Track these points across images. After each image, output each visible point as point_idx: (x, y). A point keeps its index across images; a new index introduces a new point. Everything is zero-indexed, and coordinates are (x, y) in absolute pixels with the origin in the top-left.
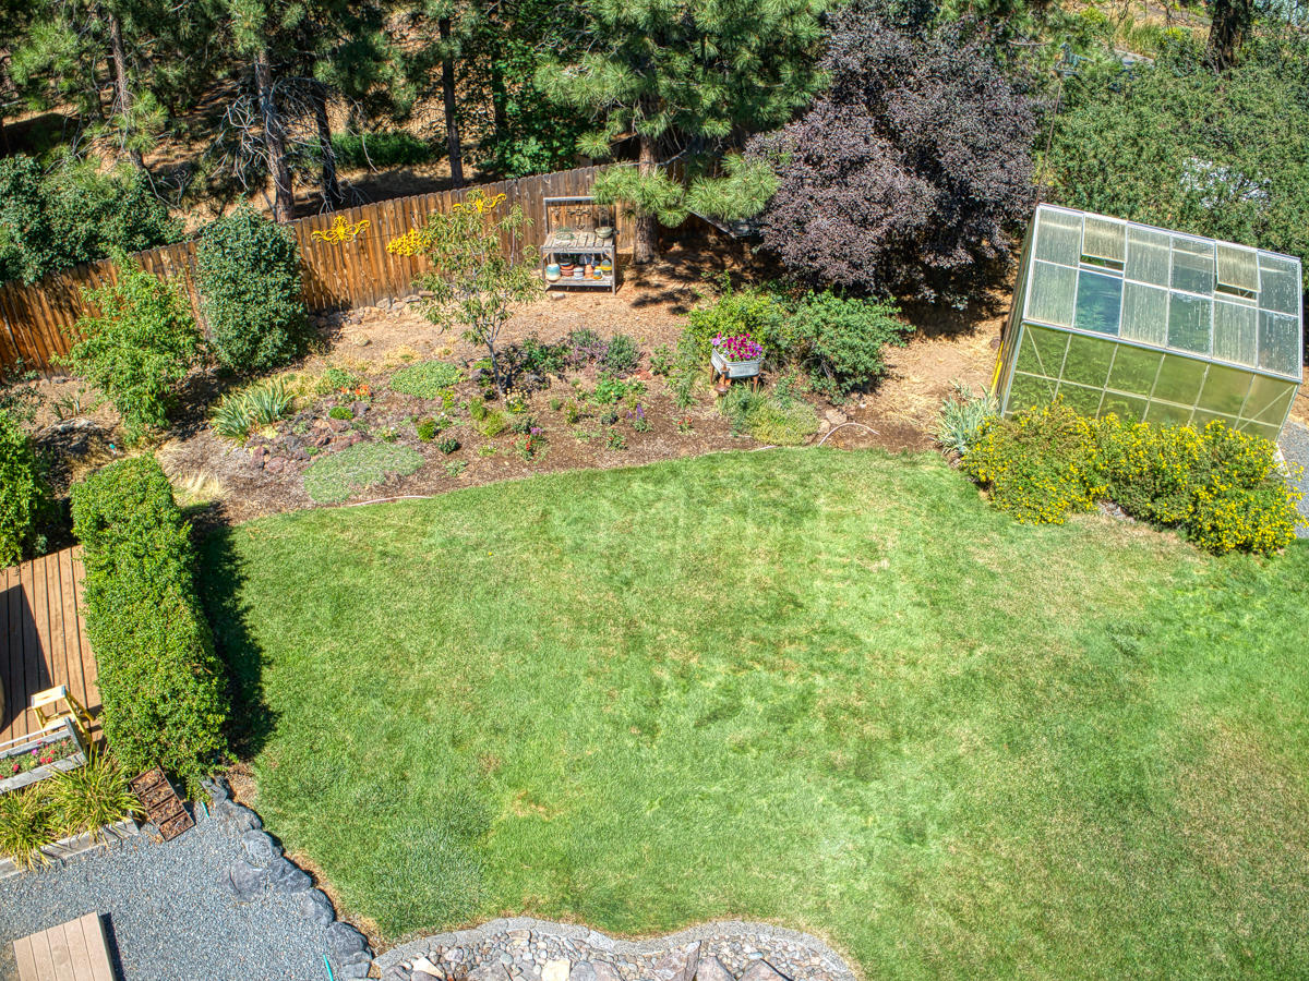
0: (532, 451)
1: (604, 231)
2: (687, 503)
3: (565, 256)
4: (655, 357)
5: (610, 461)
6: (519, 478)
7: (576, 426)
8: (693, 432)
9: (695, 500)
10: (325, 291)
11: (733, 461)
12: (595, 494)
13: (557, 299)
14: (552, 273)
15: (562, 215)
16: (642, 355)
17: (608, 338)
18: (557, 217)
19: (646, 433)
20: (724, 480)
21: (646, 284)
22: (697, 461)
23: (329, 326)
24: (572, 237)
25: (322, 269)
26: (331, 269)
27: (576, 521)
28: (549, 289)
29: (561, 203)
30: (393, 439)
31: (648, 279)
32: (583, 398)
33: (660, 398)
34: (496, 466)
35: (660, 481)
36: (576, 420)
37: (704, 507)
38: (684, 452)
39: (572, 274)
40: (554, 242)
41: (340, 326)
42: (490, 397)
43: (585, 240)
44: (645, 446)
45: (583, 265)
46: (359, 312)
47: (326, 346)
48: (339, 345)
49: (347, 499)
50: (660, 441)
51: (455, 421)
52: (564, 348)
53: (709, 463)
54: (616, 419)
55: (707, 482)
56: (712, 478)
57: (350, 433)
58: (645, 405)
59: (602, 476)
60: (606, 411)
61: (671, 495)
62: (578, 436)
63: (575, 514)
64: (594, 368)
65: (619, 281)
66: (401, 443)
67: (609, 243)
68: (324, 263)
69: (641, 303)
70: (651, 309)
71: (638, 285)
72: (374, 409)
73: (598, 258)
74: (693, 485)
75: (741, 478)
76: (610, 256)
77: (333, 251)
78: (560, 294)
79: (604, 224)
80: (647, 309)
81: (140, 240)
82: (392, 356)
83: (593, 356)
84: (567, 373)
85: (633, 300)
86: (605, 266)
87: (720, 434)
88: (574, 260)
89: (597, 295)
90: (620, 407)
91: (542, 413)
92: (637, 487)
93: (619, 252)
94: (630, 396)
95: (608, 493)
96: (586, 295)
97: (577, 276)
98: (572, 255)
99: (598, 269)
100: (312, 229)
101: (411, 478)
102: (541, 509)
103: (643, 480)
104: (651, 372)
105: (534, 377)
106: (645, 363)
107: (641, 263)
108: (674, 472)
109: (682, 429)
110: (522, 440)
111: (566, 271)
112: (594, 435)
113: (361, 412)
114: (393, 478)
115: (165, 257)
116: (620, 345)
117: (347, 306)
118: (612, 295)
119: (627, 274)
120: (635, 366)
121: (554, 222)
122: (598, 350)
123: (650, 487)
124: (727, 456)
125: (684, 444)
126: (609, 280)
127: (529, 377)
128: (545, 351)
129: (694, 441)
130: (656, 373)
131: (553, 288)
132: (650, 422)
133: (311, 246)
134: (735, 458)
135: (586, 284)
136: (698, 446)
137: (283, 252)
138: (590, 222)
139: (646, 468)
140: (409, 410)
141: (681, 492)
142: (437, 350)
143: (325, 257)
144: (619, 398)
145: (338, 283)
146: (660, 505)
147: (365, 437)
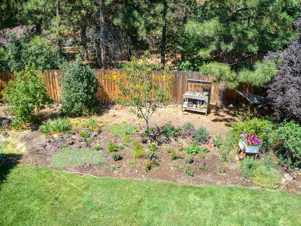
0: (149, 168)
1: (206, 93)
2: (214, 212)
3: (192, 99)
4: (215, 139)
5: (184, 181)
7: (174, 161)
8: (225, 174)
9: (218, 211)
11: (241, 192)
12: (169, 196)
13: (185, 114)
14: (186, 104)
15: (193, 86)
16: (210, 138)
17: (197, 128)
18: (191, 87)
19: (204, 170)
20: (234, 202)
21: (219, 115)
22: (224, 189)
24: (195, 94)
27: (154, 209)
28: (184, 111)
29: (193, 82)
30: (98, 149)
31: (219, 113)
32: (182, 150)
33: (214, 157)
34: (132, 171)
35: (203, 196)
36: (175, 158)
37: (222, 216)
38: (219, 183)
39: (192, 107)
40: (188, 94)
43: (199, 96)
44: (201, 177)
45: (197, 104)
47: (99, 113)
50: (209, 175)
51: (126, 148)
52: (180, 130)
53: (229, 191)
54: (192, 162)
55: (227, 201)
56: (229, 200)
58: (207, 158)
59: (177, 187)
60: (188, 157)
61: (207, 205)
63: (155, 205)
64: (189, 139)
65: (209, 112)
66: (101, 151)
67: (207, 97)
69: (215, 120)
70: (218, 123)
71: (215, 115)
73: (203, 102)
74: (219, 202)
75: (243, 202)
76: (207, 102)
79: (206, 91)
80: (216, 123)
83: (190, 134)
84: (178, 139)
85: (212, 119)
86: (205, 105)
87: (237, 177)
88: (194, 101)
89: (199, 115)
90: (196, 157)
92: (192, 197)
93: (211, 103)
94: (202, 153)
95: (176, 197)
96: (196, 115)
97: (194, 108)
99: (202, 106)
102: (140, 197)
103: (195, 194)
104: (213, 145)
106: (211, 141)
107: (218, 108)
108: (212, 193)
109: (220, 172)
110: (146, 162)
111: (190, 105)
113: (92, 136)
114: (88, 165)
116: (202, 131)
118: (205, 116)
119: (212, 111)
120: (206, 141)
121: (189, 88)
122: (192, 132)
123: (198, 198)
124: (238, 189)
125: (220, 179)
126: (205, 111)
129: (225, 178)
130: (215, 146)
131: (186, 111)
132: (207, 166)
133: (104, 80)
134: (242, 191)
135: (197, 111)
136: (226, 181)
138: (202, 89)
139: (199, 188)
141: (212, 204)
142: (136, 122)
143: (108, 84)
144: (197, 153)
145: (114, 95)
146: (199, 210)
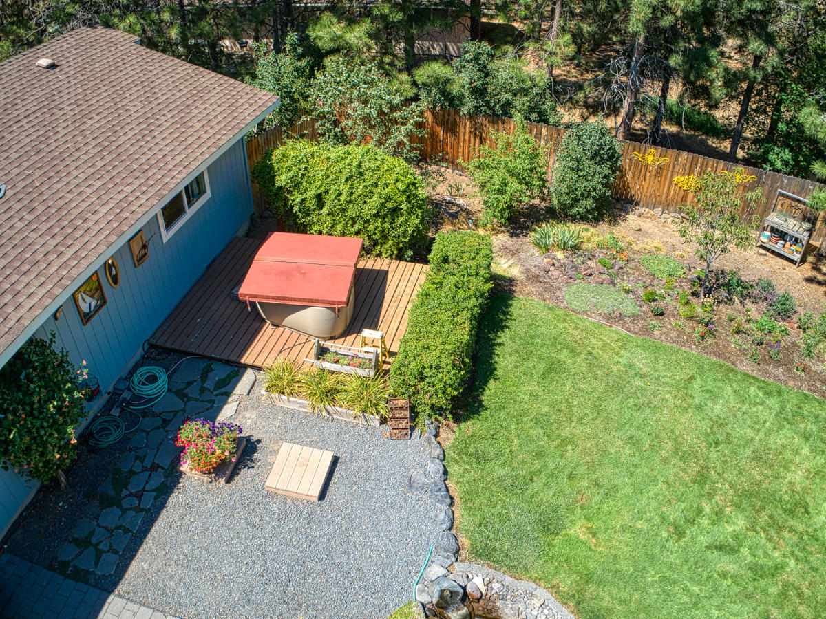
0: (703, 338)
1: (807, 225)
2: (777, 415)
3: (777, 230)
4: (803, 318)
5: (745, 366)
6: (688, 350)
7: (736, 336)
8: (803, 374)
9: (782, 416)
10: (627, 189)
11: (817, 404)
12: (726, 381)
13: (761, 254)
14: (765, 237)
15: (786, 205)
16: (795, 312)
17: (780, 292)
18: (782, 205)
19: (775, 361)
20: (806, 413)
21: (818, 270)
22: (796, 393)
23: (621, 210)
24: (786, 221)
25: (631, 175)
26: (636, 178)
27: (707, 391)
28: (759, 246)
29: (787, 197)
30: (627, 291)
31: (821, 267)
32: (748, 321)
33: (794, 344)
34: (678, 336)
35: (768, 394)
36: (738, 332)
37: (785, 423)
38: (791, 383)
39: (777, 243)
40: (774, 219)
41: (627, 213)
42: (695, 294)
43: (793, 226)
44: (770, 368)
45: (786, 241)
46: (641, 209)
47: (614, 220)
48: (622, 224)
49: (585, 312)
50: (781, 370)
51: (668, 299)
52: (752, 286)
53: (802, 397)
54: (762, 343)
55: (795, 409)
56: (800, 408)
57: (604, 277)
58: (783, 344)
59: (736, 373)
60: (758, 335)
61: (770, 406)
62: (734, 342)
63: (709, 387)
64: (764, 306)
65: (803, 260)
66: (631, 296)
67: (806, 234)
68: (634, 173)
69: (810, 280)
70: (815, 286)
71: (813, 268)
72: (625, 270)
73: (797, 241)
74: (786, 406)
75: (817, 417)
76: (804, 242)
77: (642, 168)
78: (764, 252)
79: (809, 221)
80: (812, 286)
81: (534, 116)
82: (650, 244)
83: (766, 299)
84: (746, 302)
85: (806, 276)
86: (798, 248)
87: (818, 384)
88: (782, 235)
89: (786, 263)
90: (768, 338)
91: (720, 318)
92: (753, 390)
93: (811, 242)
94: (777, 333)
95: (734, 385)
96: (779, 260)
97: (779, 246)
98: (782, 232)
99: (793, 247)
100: (634, 150)
101: (627, 319)
102: (691, 374)
103: (759, 388)
104: (796, 325)
105: (726, 294)
106: (795, 318)
107: (822, 255)
108: (779, 393)
109: (797, 369)
110: (700, 329)
111: (774, 239)
112: (744, 346)
113: (617, 268)
114: (617, 314)
115: (544, 131)
116: (786, 299)
117: (637, 204)
118: (795, 267)
119: (810, 259)
120: (789, 317)
121: (779, 207)
122: (771, 297)
123: (761, 394)
124: (815, 399)
125: (794, 379)
126: (797, 257)
127: (723, 293)
128: (740, 283)
129: (801, 380)
130: (799, 327)
131: (761, 247)
132: (781, 356)
133: (630, 160)
134: (820, 403)
135: (782, 253)
136: (802, 385)
137: (612, 156)
138: (801, 217)
139: (764, 382)
140: (644, 279)
141: (777, 406)
142: (677, 253)
143: (636, 169)
144: (770, 332)
145: (637, 187)
146: (760, 408)
147: (612, 283)
